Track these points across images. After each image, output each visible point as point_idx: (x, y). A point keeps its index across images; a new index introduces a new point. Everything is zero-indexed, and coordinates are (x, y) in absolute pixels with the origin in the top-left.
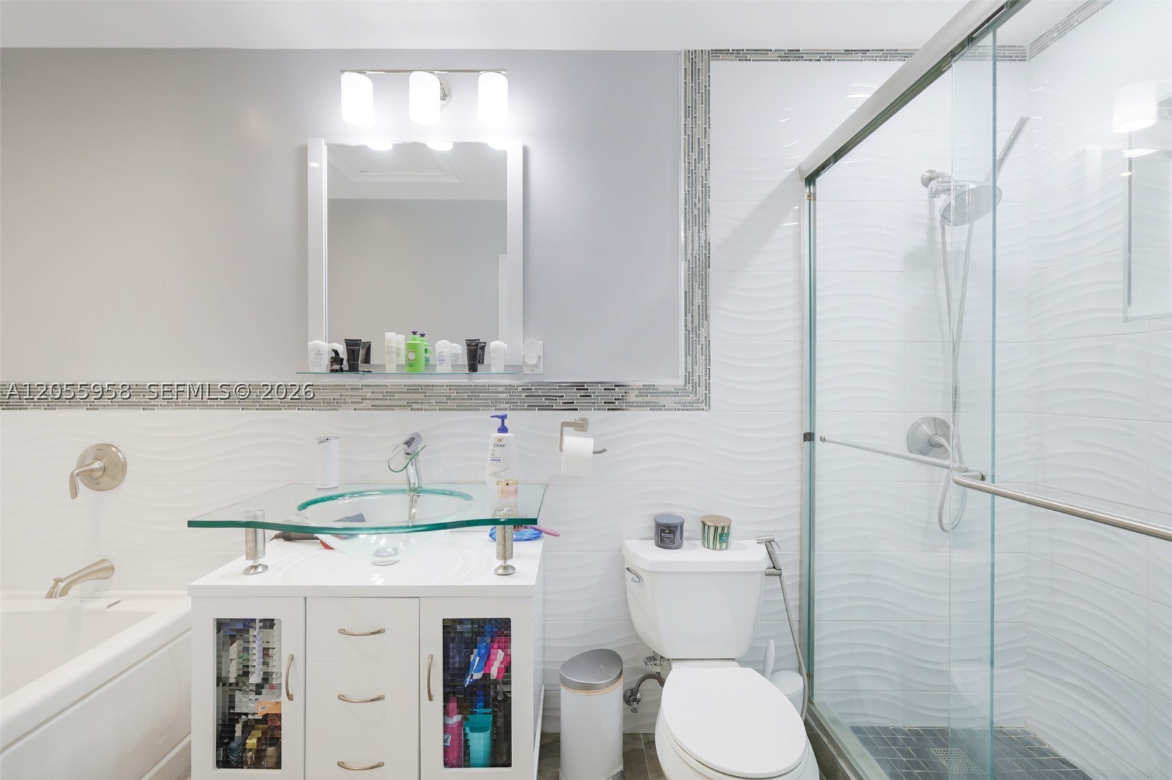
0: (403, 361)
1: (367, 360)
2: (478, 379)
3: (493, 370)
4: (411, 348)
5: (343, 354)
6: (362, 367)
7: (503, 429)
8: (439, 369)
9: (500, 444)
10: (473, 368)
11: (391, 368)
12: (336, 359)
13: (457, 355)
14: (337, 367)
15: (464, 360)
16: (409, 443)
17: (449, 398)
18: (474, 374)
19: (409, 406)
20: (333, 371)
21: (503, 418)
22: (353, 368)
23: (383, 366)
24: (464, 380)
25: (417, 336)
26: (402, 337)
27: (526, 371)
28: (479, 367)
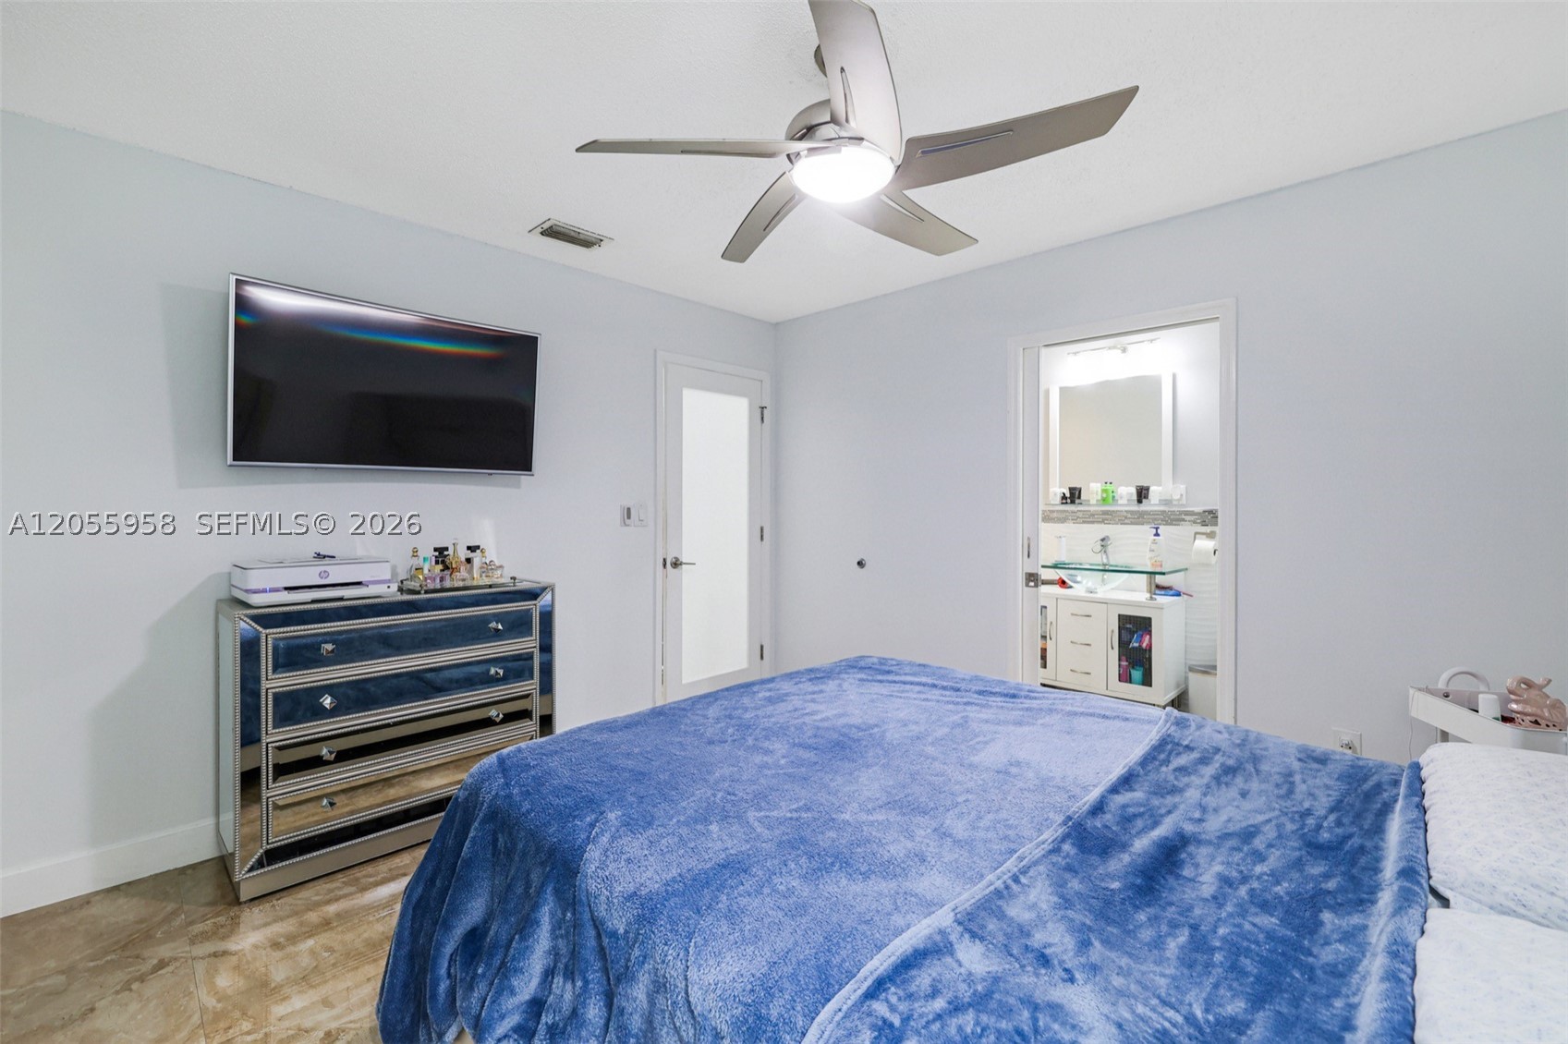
0: (1100, 498)
1: (1079, 497)
2: (1145, 507)
3: (1152, 503)
4: (1104, 491)
5: (1068, 495)
6: (1077, 501)
7: (1157, 535)
8: (1120, 502)
9: (1154, 542)
10: (1140, 501)
11: (1093, 502)
12: (1064, 497)
13: (1132, 494)
14: (1064, 501)
15: (1135, 497)
16: (1103, 540)
17: (1126, 518)
18: (1141, 505)
19: (1103, 522)
20: (1062, 503)
21: (1157, 529)
22: (1073, 502)
23: (1089, 501)
24: (1135, 508)
25: (1108, 484)
26: (1099, 485)
27: (1175, 503)
28: (1144, 500)
